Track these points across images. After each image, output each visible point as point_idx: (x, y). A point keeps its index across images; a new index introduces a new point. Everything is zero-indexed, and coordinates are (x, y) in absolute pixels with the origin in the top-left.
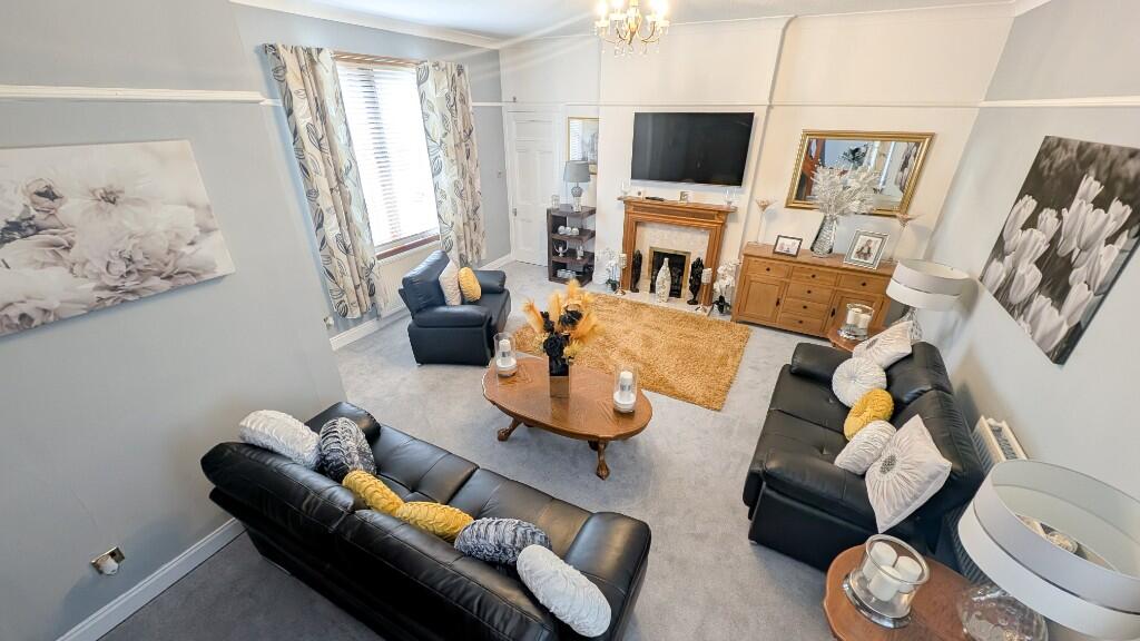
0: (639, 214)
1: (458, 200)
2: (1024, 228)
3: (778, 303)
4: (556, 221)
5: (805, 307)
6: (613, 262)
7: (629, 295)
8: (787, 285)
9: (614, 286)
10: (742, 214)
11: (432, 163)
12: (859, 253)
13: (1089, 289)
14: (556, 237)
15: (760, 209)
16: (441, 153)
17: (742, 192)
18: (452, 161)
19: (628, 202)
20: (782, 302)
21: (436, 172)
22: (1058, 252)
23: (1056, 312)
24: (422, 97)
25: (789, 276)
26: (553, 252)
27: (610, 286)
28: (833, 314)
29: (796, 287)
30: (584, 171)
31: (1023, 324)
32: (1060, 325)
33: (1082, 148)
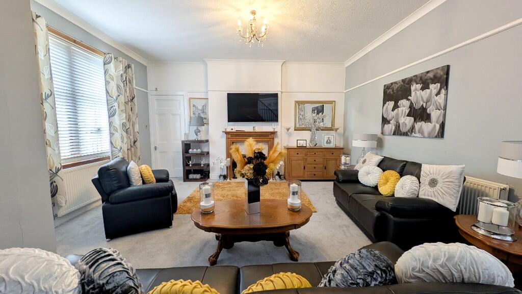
0: (234, 138)
1: (125, 134)
2: (393, 110)
3: (304, 168)
4: (187, 146)
5: (315, 168)
6: (223, 164)
7: (233, 180)
8: (306, 159)
9: (225, 177)
10: (279, 133)
11: (109, 110)
12: (327, 143)
13: (439, 110)
14: (187, 155)
15: (286, 131)
16: (116, 104)
17: (278, 125)
18: (122, 111)
19: (227, 133)
20: (306, 167)
21: (111, 115)
22: (416, 108)
23: (429, 123)
24: (106, 72)
25: (306, 155)
26: (185, 164)
27: (222, 178)
28: (325, 168)
29: (310, 159)
30: (201, 121)
31: (415, 135)
32: (435, 126)
33: (403, 81)
